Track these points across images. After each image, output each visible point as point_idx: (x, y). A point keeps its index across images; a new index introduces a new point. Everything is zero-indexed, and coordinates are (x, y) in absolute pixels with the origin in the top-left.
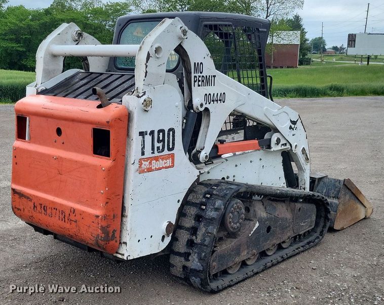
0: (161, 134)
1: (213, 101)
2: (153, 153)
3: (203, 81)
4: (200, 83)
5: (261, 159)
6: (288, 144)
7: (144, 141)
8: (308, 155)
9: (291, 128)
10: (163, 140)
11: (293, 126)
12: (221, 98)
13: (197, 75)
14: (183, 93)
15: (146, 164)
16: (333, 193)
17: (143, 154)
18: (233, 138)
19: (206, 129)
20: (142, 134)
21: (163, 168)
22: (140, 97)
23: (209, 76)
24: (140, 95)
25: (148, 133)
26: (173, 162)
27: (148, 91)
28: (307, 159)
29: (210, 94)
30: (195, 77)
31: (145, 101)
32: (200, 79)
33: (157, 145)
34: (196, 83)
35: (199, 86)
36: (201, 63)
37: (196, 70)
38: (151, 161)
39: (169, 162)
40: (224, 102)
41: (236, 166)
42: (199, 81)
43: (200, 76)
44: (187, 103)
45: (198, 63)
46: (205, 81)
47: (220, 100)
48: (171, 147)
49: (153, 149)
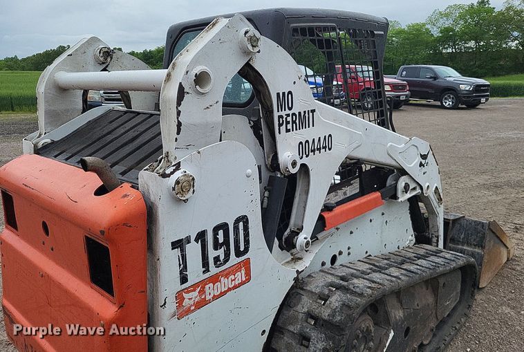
0: (221, 232)
1: (313, 151)
2: (207, 270)
3: (294, 122)
4: (289, 127)
5: (383, 214)
6: (418, 188)
7: (184, 257)
8: (441, 195)
9: (421, 165)
10: (226, 242)
11: (423, 162)
12: (326, 144)
13: (283, 113)
14: (262, 144)
15: (191, 298)
16: (475, 240)
17: (184, 279)
18: (345, 193)
19: (304, 196)
20: (178, 244)
21: (229, 289)
22: (169, 176)
23: (305, 112)
24: (168, 172)
25: (193, 239)
26: (248, 274)
27: (185, 160)
28: (440, 199)
29: (307, 141)
30: (280, 117)
31: (177, 182)
32: (289, 119)
33: (212, 254)
34: (283, 128)
35: (288, 131)
36: (290, 93)
37: (281, 106)
38: (203, 287)
39: (240, 276)
40: (330, 149)
41: (351, 233)
42: (288, 123)
43: (288, 115)
44: (270, 159)
45: (284, 93)
46: (297, 121)
47: (325, 148)
48: (242, 249)
49: (205, 264)
